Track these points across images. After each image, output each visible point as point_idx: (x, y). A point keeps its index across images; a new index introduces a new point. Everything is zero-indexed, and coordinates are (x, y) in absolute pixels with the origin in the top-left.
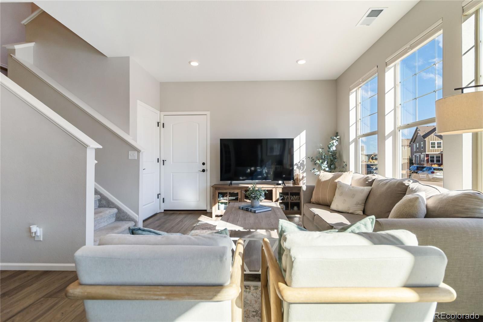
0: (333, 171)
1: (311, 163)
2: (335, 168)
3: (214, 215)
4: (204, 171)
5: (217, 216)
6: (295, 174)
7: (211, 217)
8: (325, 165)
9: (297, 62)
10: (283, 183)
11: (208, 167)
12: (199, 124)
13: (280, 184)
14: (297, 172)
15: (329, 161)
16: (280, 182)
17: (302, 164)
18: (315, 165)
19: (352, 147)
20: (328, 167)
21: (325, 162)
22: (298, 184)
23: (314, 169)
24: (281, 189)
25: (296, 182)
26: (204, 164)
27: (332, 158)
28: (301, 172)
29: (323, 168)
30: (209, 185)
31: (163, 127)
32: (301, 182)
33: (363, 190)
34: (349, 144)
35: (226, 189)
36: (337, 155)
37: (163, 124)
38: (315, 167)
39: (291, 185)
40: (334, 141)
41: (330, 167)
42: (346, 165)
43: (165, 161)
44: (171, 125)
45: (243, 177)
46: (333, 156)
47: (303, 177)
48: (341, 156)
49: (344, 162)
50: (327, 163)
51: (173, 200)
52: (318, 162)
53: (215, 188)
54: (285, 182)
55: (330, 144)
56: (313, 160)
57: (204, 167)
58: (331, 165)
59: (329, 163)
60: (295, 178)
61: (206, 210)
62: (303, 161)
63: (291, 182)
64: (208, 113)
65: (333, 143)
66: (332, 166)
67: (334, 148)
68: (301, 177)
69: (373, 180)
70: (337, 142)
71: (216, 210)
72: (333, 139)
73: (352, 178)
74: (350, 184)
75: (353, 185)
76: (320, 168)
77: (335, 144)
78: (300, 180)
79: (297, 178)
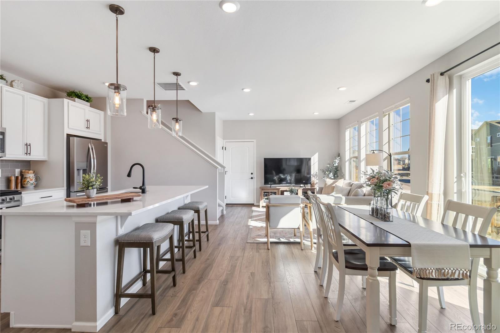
0: (336, 178)
1: (322, 174)
2: (338, 176)
3: (261, 206)
4: (252, 178)
5: (263, 207)
6: (312, 180)
7: (259, 207)
8: (331, 175)
9: (313, 113)
10: (305, 186)
11: (255, 176)
12: (249, 148)
13: (302, 187)
14: (314, 180)
15: (334, 172)
16: (302, 185)
17: (316, 175)
18: (325, 174)
19: (347, 164)
20: (333, 176)
21: (331, 173)
22: (314, 187)
23: (324, 177)
24: (302, 190)
25: (312, 185)
26: (252, 174)
27: (335, 170)
28: (315, 179)
29: (330, 176)
30: (255, 187)
31: (225, 150)
32: (316, 185)
33: (347, 188)
34: (345, 162)
35: (268, 190)
36: (339, 169)
37: (225, 147)
38: (325, 176)
39: (310, 187)
40: (337, 160)
41: (334, 176)
42: (344, 175)
43: (226, 172)
44: (231, 149)
45: (271, 182)
46: (336, 169)
47: (317, 183)
48: (341, 169)
49: (343, 173)
50: (333, 173)
51: (232, 197)
52: (327, 173)
53: (262, 189)
54: (305, 185)
55: (334, 162)
56: (324, 171)
57: (252, 176)
58: (335, 174)
59: (334, 173)
60: (312, 183)
61: (253, 204)
62: (317, 172)
63: (309, 185)
64: (254, 140)
65: (336, 161)
66: (336, 176)
67: (337, 164)
68: (316, 182)
69: (353, 184)
70: (338, 161)
71: (262, 203)
72: (336, 159)
73: (343, 183)
74: (342, 186)
75: (343, 186)
76: (328, 177)
77: (337, 162)
78: (315, 184)
79: (313, 183)
